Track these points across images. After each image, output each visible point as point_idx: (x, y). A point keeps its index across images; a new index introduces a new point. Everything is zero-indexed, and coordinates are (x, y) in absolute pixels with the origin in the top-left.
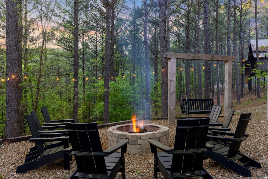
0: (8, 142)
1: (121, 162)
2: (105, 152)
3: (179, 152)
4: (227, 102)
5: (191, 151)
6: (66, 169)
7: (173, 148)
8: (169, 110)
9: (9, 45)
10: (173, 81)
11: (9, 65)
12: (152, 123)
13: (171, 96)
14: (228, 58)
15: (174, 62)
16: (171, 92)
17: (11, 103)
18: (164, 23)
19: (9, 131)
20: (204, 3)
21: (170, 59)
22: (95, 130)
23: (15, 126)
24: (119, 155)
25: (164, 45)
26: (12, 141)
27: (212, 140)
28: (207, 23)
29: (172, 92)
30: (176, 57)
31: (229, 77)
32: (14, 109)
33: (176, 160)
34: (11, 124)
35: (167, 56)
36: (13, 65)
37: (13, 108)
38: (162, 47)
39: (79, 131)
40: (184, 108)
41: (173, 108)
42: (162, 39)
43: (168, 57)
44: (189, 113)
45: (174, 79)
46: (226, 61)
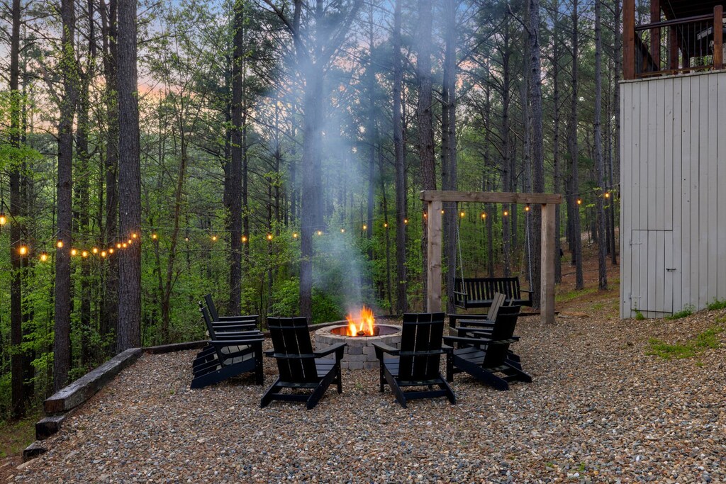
0: (150, 353)
1: (336, 370)
2: (316, 354)
3: (407, 353)
4: (545, 284)
5: (422, 353)
6: (258, 385)
7: (399, 349)
8: (428, 299)
9: (126, 176)
10: (436, 244)
11: (125, 214)
12: (387, 323)
13: (432, 273)
14: (547, 199)
15: (439, 209)
16: (433, 265)
17: (129, 286)
18: (427, 116)
19: (125, 339)
20: (533, 50)
21: (430, 202)
22: (304, 326)
23: (135, 330)
24: (334, 362)
25: (428, 162)
26: (156, 352)
27: (471, 346)
28: (538, 95)
29: (435, 265)
30: (442, 199)
31: (548, 235)
32: (134, 297)
33: (404, 363)
34: (130, 326)
35: (424, 197)
36: (132, 213)
37: (133, 295)
38: (424, 166)
39: (285, 327)
40: (460, 295)
41: (436, 296)
42: (424, 151)
43: (427, 198)
44: (468, 306)
45: (439, 240)
46: (544, 205)
